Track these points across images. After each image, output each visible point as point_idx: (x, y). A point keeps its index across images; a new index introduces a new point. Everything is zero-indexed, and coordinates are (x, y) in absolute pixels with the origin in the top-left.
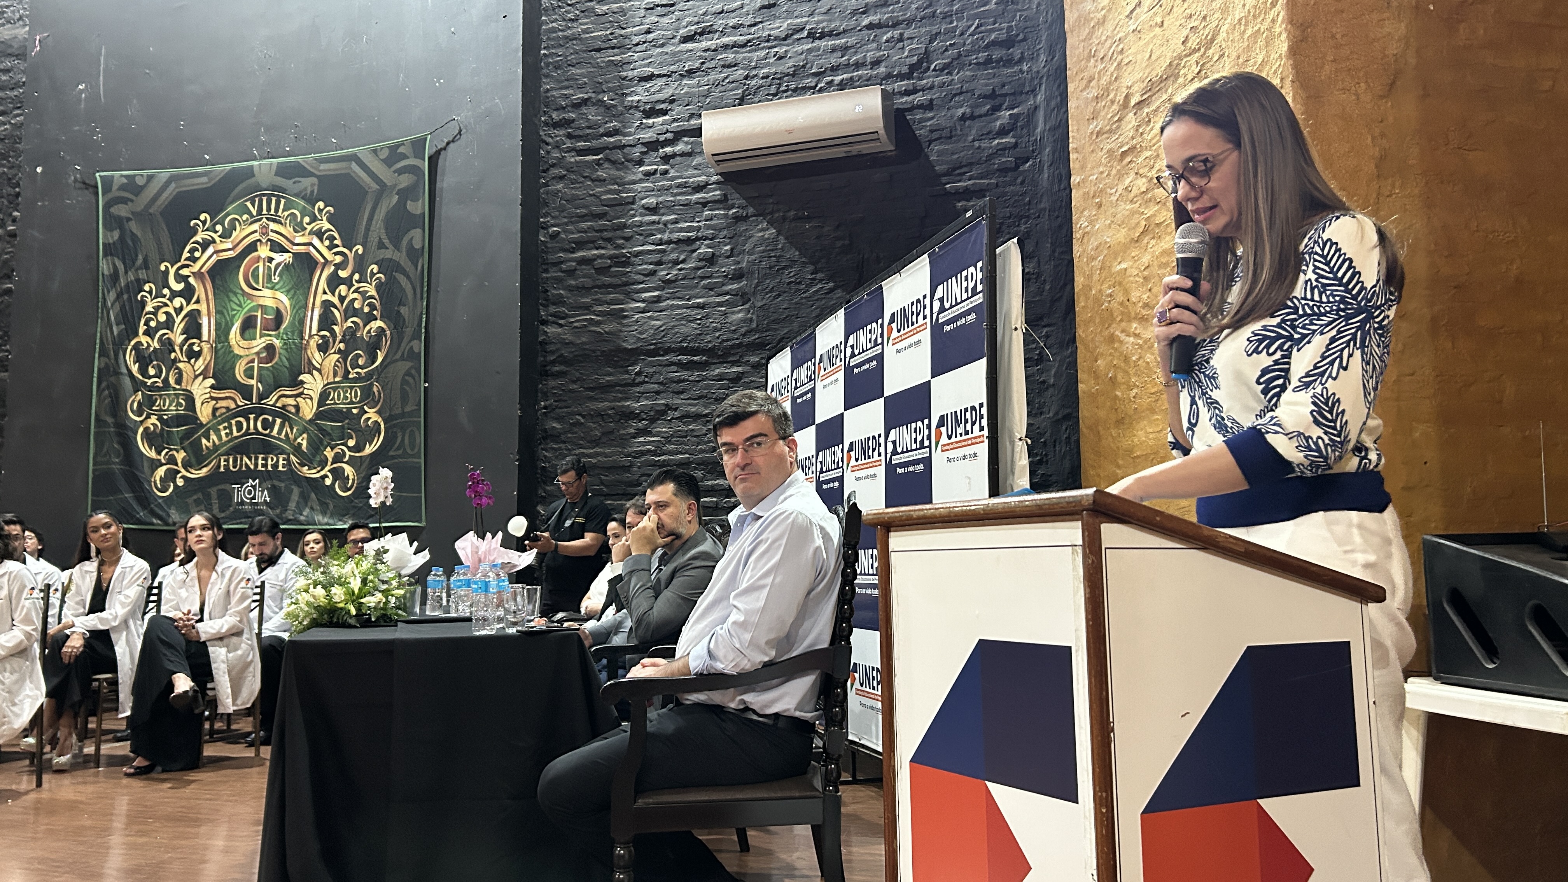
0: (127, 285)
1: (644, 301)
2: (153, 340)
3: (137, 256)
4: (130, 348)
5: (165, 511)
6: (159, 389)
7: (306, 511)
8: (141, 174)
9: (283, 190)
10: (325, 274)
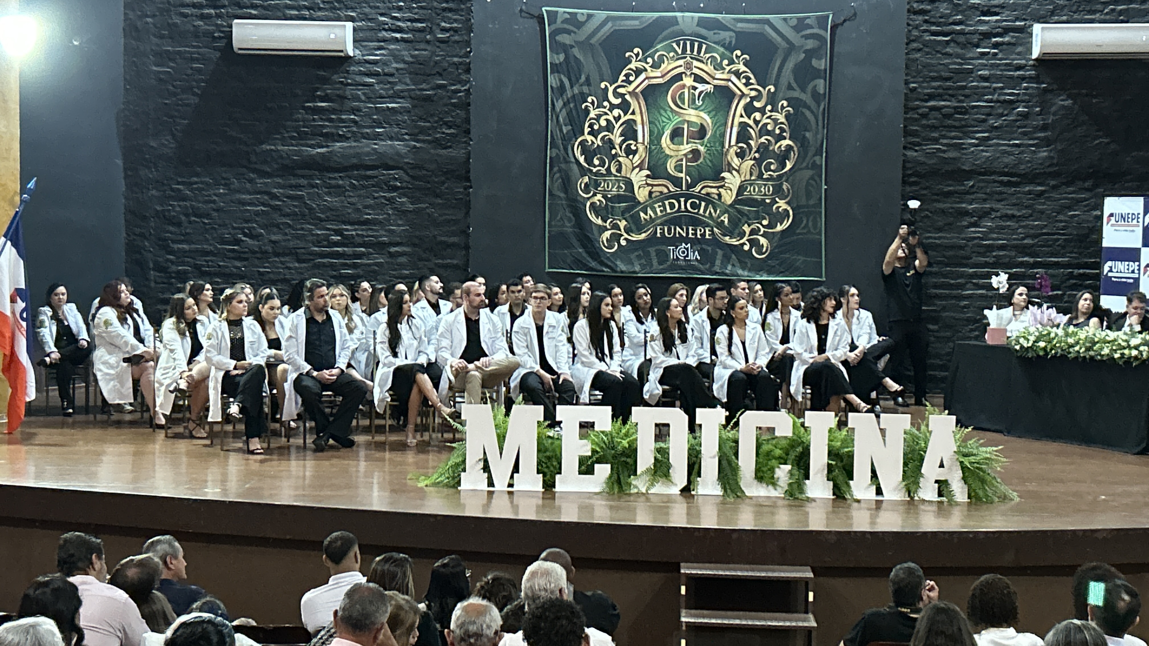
0: (574, 96)
1: (977, 139)
2: (596, 138)
3: (580, 76)
4: (577, 143)
5: (612, 262)
6: (603, 175)
7: (729, 267)
8: (582, 13)
9: (705, 38)
10: (742, 103)
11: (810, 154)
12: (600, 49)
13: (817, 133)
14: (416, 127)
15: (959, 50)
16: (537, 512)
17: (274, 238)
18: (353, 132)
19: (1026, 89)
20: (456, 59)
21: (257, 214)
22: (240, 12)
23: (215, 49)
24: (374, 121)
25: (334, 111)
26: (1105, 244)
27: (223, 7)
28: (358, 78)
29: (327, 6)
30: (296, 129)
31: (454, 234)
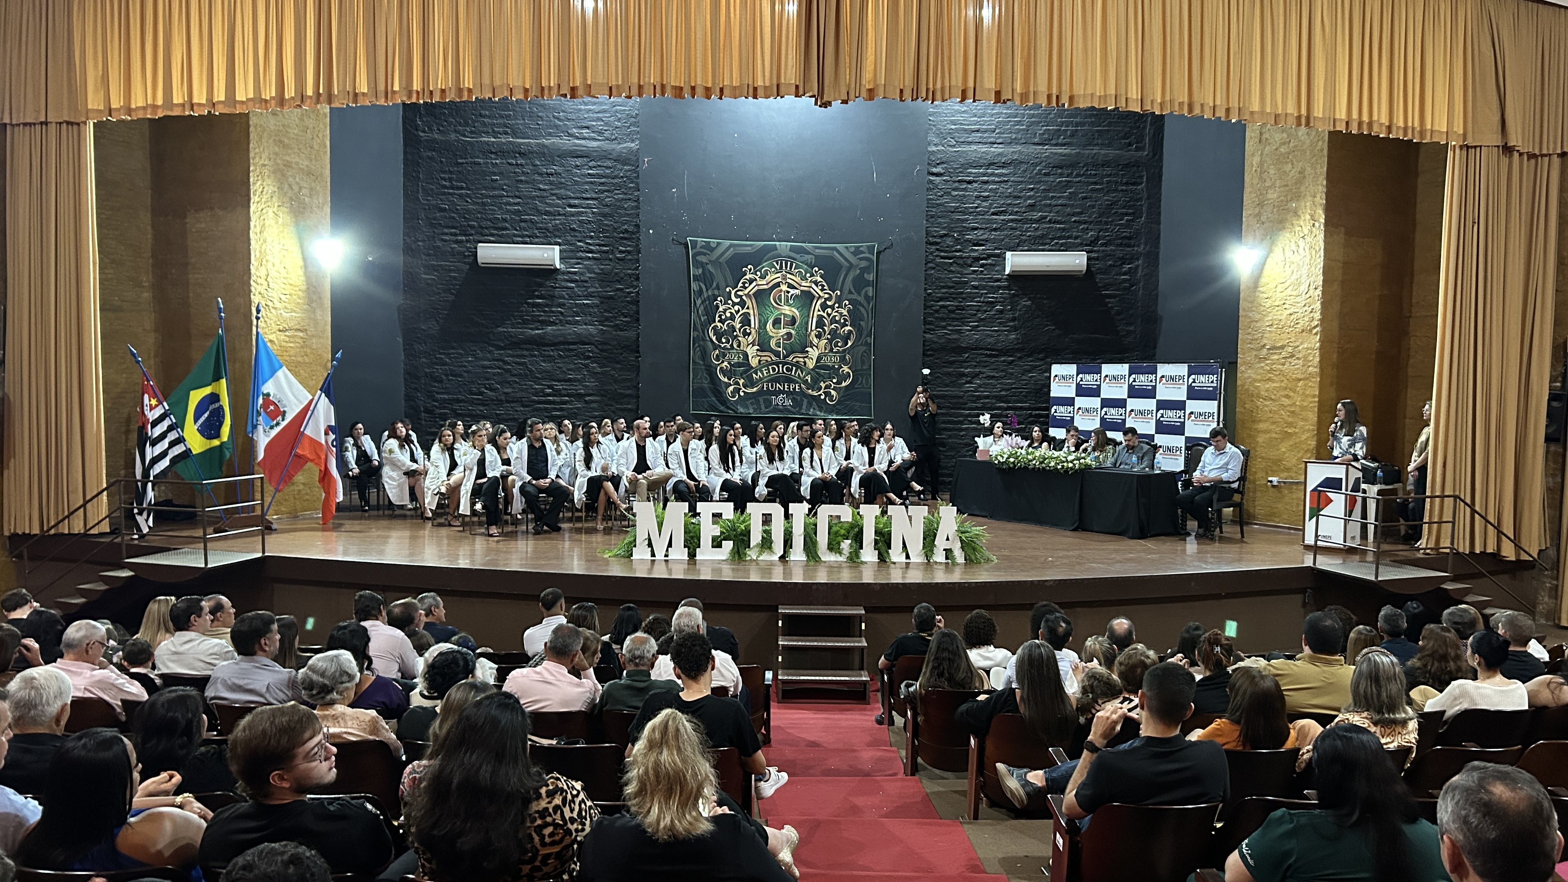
0: (708, 297)
1: (970, 326)
2: (724, 325)
3: (713, 283)
4: (711, 328)
5: (735, 407)
6: (728, 349)
7: (812, 410)
8: (713, 242)
9: (795, 259)
10: (819, 302)
11: (864, 336)
12: (725, 266)
13: (868, 322)
14: (603, 316)
15: (958, 269)
16: (684, 574)
17: (506, 390)
18: (560, 320)
19: (1002, 294)
20: (629, 271)
21: (494, 374)
22: (482, 238)
23: (465, 263)
24: (574, 312)
25: (547, 305)
26: (1052, 395)
27: (471, 235)
28: (563, 284)
29: (542, 235)
30: (521, 317)
31: (628, 388)
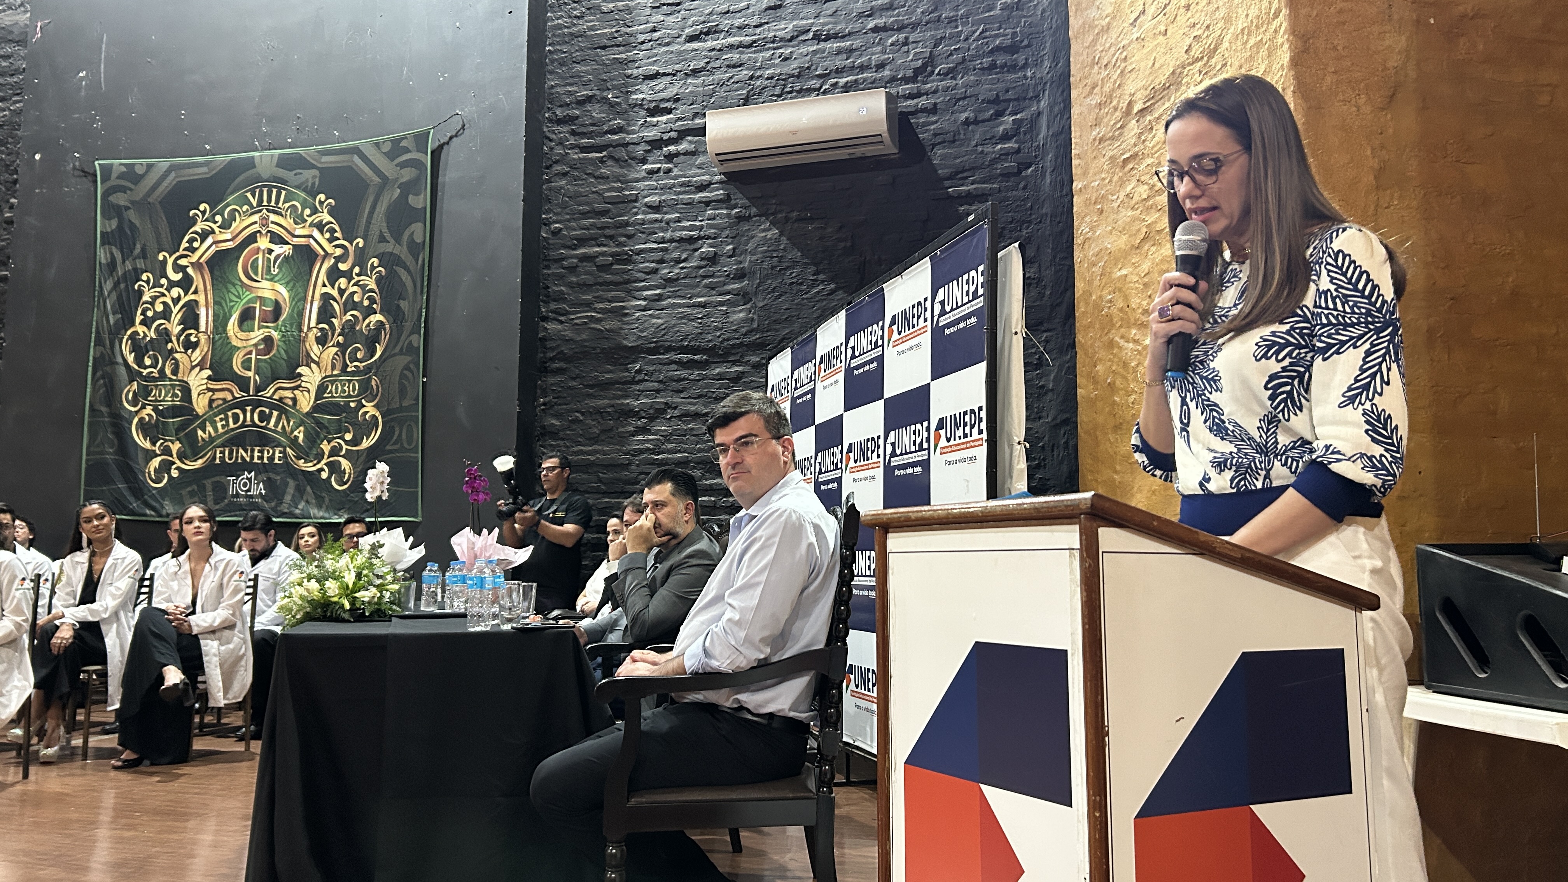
0: (124, 275)
1: (645, 299)
2: (149, 329)
3: (135, 246)
4: (126, 337)
5: (159, 502)
6: (155, 379)
7: (301, 505)
8: (140, 163)
9: (284, 182)
10: (325, 267)
11: (405, 333)
12: (159, 209)
13: (415, 300)
15: (617, 170)
19: (712, 218)
